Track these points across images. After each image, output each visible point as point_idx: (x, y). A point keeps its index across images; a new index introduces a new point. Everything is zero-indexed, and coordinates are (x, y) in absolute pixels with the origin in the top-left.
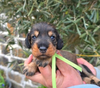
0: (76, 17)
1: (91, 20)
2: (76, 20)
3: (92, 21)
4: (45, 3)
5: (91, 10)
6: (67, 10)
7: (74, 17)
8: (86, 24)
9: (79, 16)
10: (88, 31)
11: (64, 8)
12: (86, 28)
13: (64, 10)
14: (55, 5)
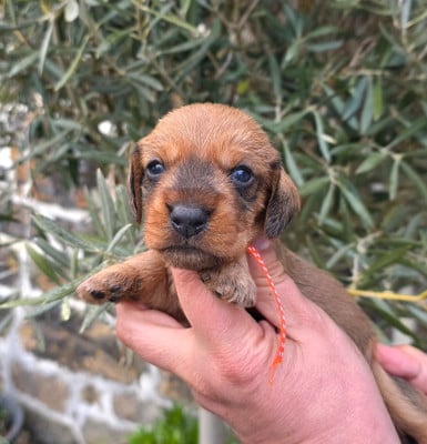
0: (282, 107)
1: (350, 118)
2: (284, 117)
3: (353, 123)
5: (350, 77)
6: (243, 77)
8: (324, 139)
9: (296, 103)
10: (335, 170)
11: (233, 68)
12: (327, 155)
13: (232, 76)
14: (186, 46)
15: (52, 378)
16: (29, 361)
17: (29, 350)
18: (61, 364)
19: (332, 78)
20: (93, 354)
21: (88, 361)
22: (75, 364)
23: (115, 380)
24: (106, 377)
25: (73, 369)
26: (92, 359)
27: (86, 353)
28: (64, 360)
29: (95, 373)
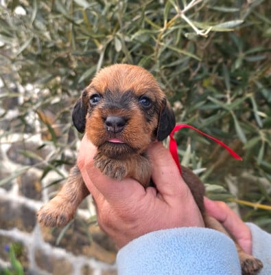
0: (231, 95)
4: (153, 57)
6: (207, 77)
7: (225, 94)
8: (259, 114)
9: (240, 92)
10: (264, 132)
11: (200, 72)
12: (260, 123)
13: (199, 77)
14: (178, 62)
15: (62, 260)
16: (47, 248)
17: (46, 241)
18: (68, 251)
19: (260, 76)
20: (89, 244)
21: (85, 249)
22: (77, 251)
23: (103, 261)
24: (97, 259)
25: (75, 254)
26: (87, 247)
27: (83, 244)
28: (69, 247)
29: (90, 257)
